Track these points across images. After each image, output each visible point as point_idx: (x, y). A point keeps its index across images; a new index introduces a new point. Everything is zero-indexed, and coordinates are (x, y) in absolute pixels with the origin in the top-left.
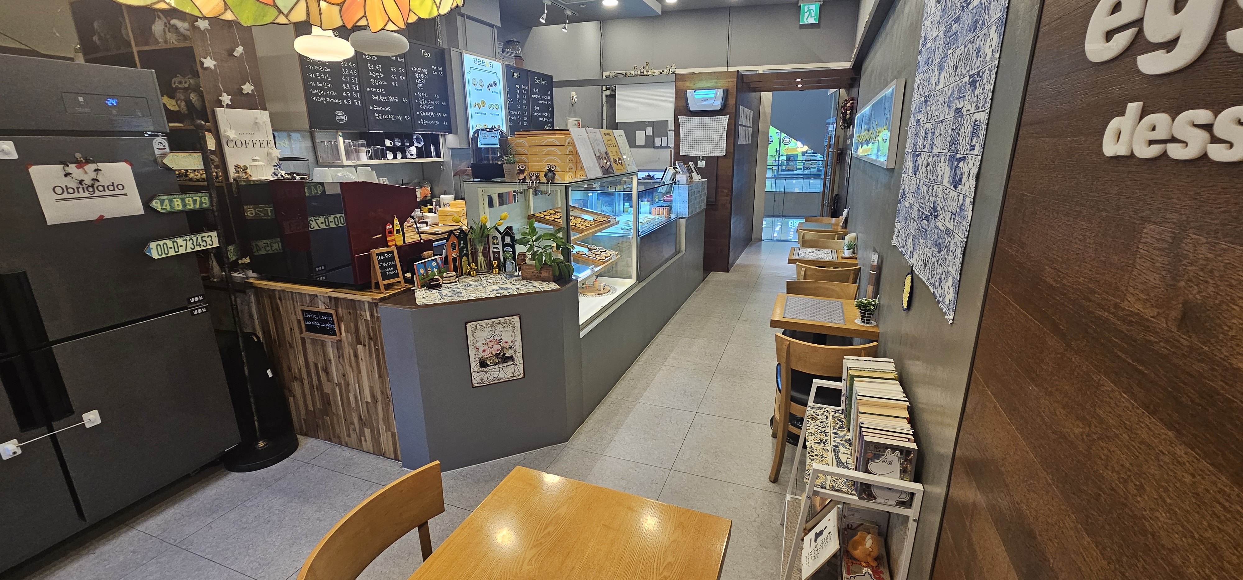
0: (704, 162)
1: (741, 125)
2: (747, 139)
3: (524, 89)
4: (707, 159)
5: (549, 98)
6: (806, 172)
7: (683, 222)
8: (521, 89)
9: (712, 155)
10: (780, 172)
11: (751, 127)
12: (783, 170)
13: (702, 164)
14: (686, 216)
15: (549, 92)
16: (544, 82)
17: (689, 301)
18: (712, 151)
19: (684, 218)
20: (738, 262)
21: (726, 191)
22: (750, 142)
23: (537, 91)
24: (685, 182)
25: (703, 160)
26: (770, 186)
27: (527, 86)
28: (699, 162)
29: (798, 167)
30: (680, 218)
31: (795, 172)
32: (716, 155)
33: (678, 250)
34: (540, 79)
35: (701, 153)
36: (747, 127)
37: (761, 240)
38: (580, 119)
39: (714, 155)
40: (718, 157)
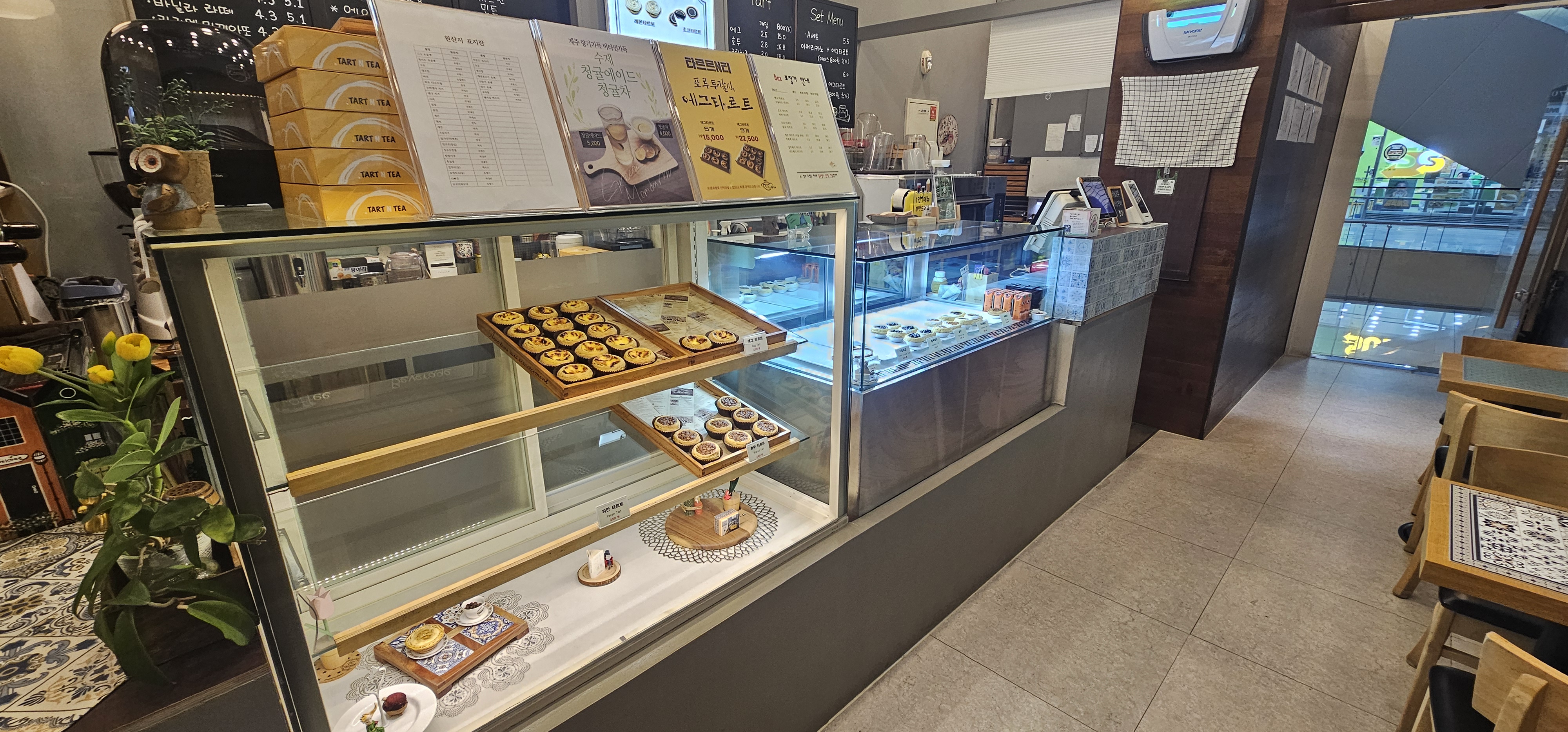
0: (1171, 183)
1: (1291, 94)
2: (1304, 131)
3: (781, 31)
4: (1182, 175)
5: (846, 52)
6: (1430, 211)
7: (1068, 332)
8: (773, 31)
9: (1195, 165)
10: (1370, 210)
11: (1318, 104)
12: (1376, 207)
13: (1165, 188)
14: (1079, 318)
15: (846, 41)
16: (834, 20)
17: (1068, 518)
18: (1198, 157)
19: (1070, 323)
20: (1237, 410)
21: (1223, 252)
22: (1312, 140)
23: (815, 36)
24: (1085, 231)
25: (1171, 176)
26: (1348, 236)
27: (791, 24)
28: (1159, 182)
29: (1413, 202)
30: (1059, 321)
31: (1405, 211)
32: (1207, 165)
33: (1047, 399)
34: (826, 14)
35: (1168, 162)
36: (1310, 101)
37: (1307, 355)
38: (938, 103)
39: (1201, 165)
40: (1212, 170)
